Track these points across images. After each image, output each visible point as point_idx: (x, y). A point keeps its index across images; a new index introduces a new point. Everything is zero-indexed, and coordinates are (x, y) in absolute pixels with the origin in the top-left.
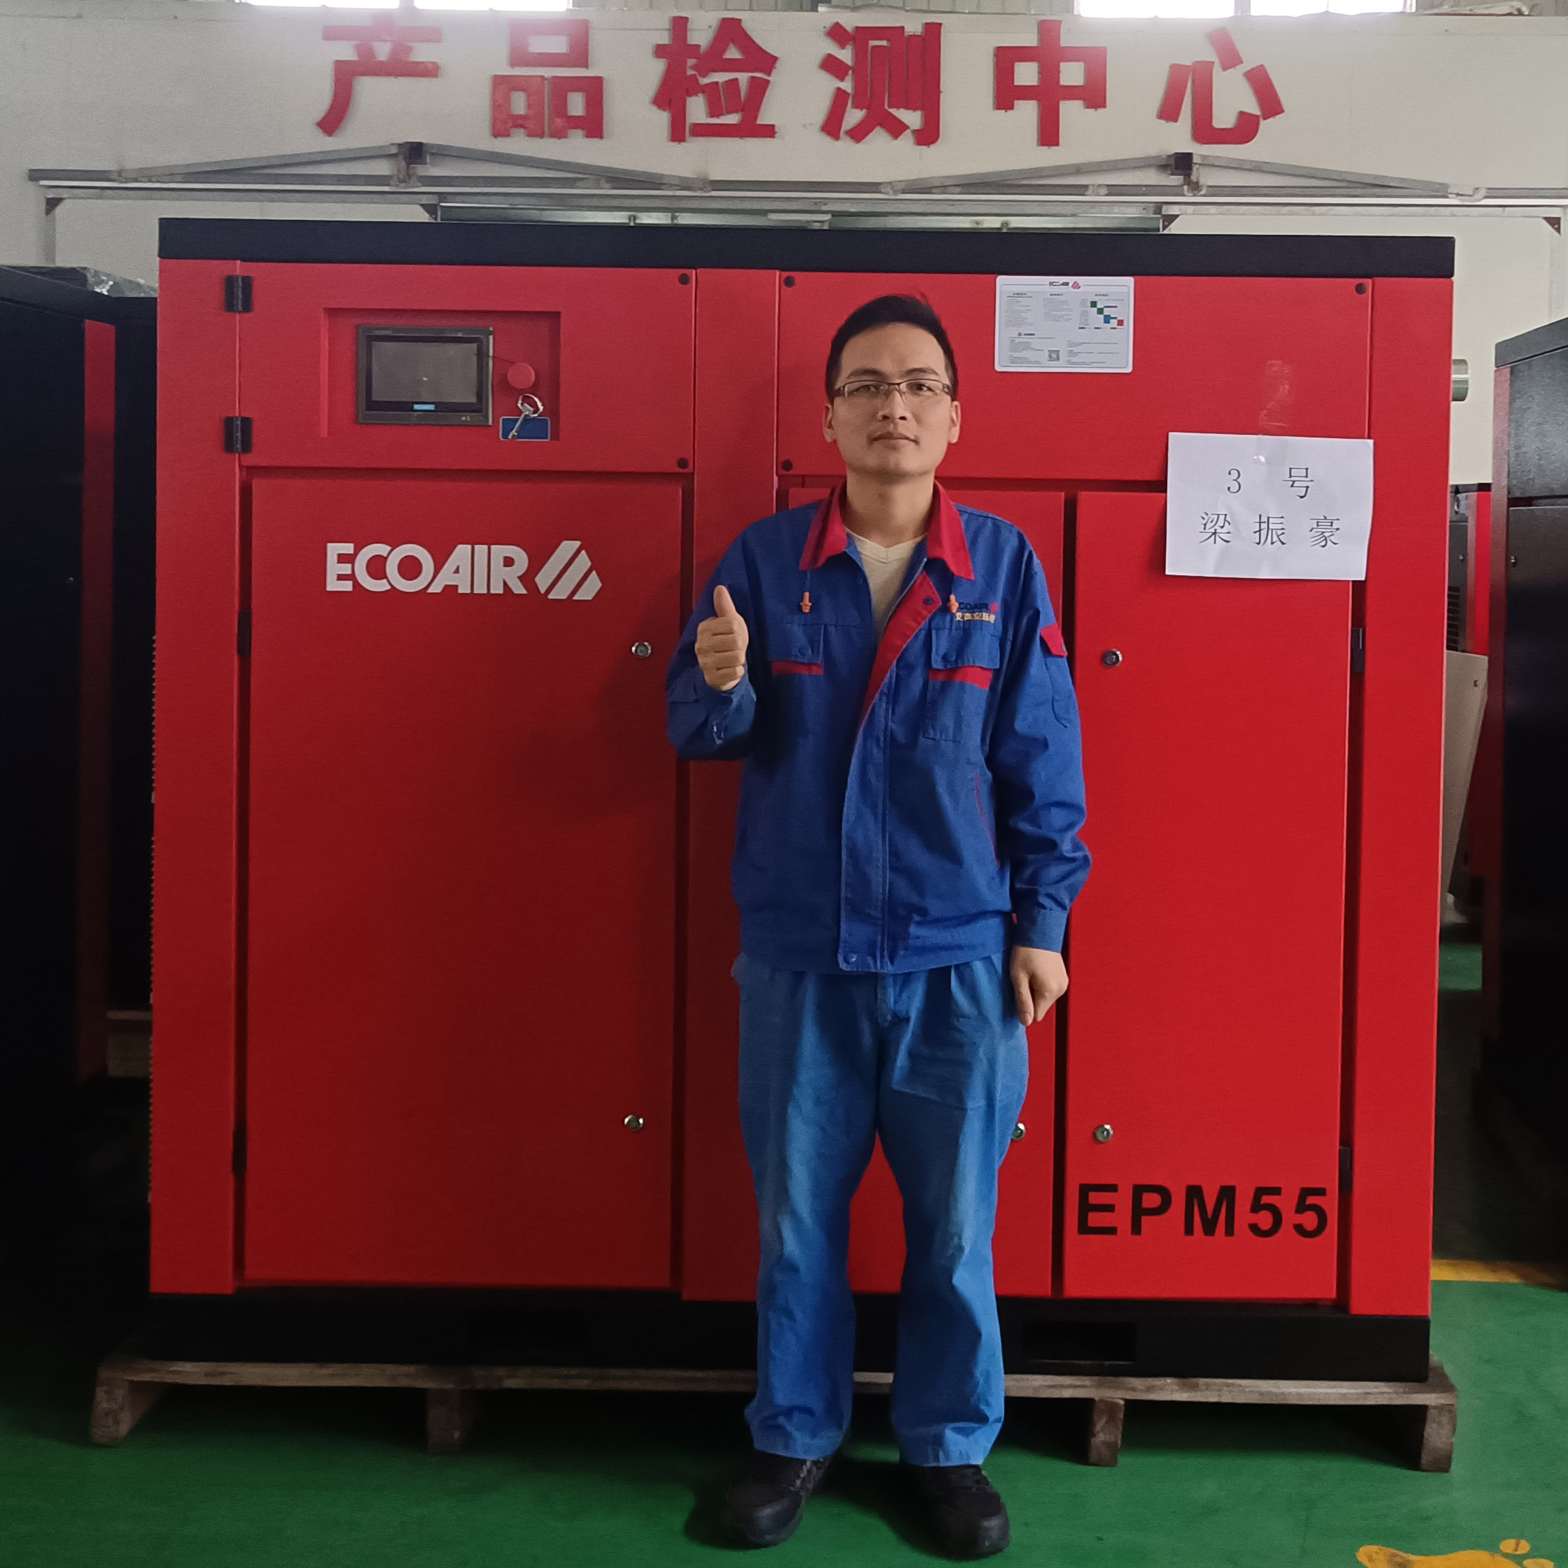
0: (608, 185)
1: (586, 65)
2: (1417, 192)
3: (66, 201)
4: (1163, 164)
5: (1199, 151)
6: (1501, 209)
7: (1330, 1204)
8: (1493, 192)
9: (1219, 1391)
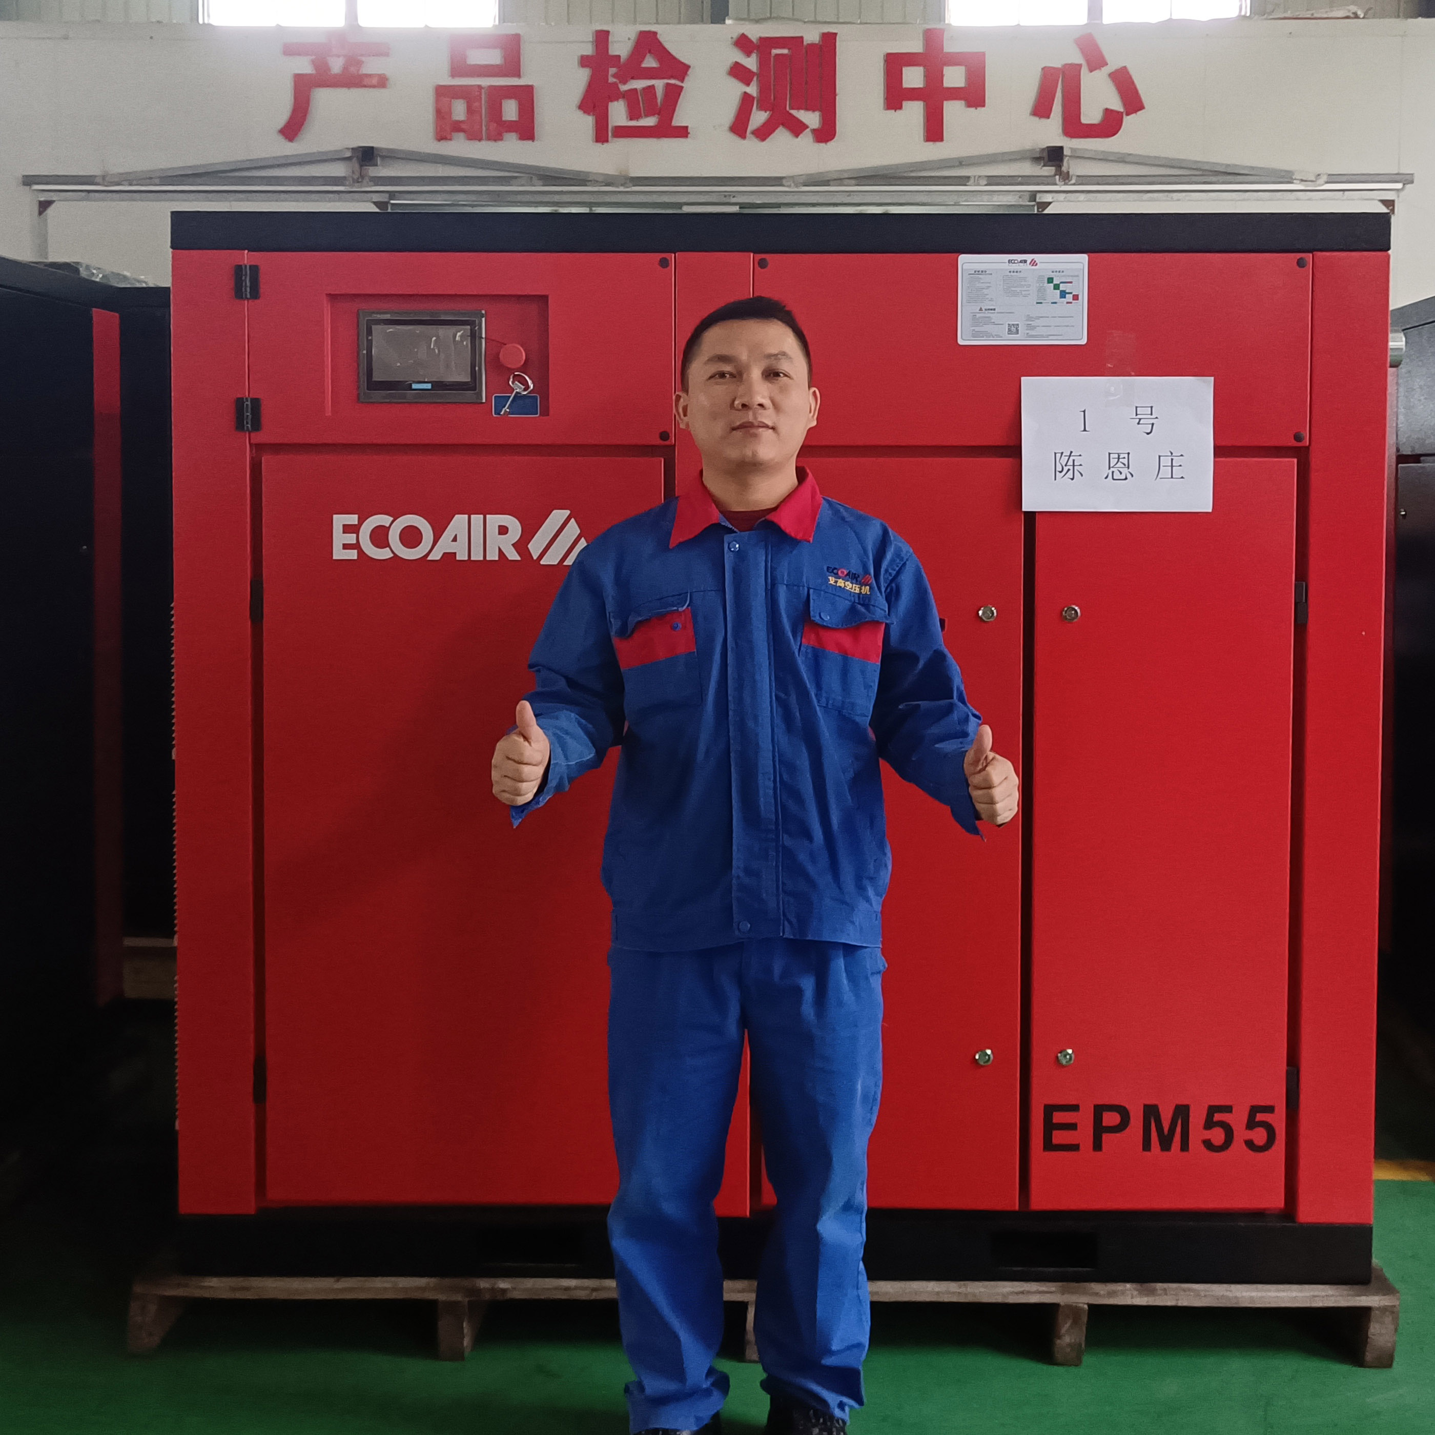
0: (541, 183)
1: (518, 75)
2: (1263, 179)
3: (56, 202)
4: (1038, 156)
5: (1069, 144)
6: (1342, 192)
7: (1279, 1120)
8: (1333, 178)
9: (1176, 1295)
